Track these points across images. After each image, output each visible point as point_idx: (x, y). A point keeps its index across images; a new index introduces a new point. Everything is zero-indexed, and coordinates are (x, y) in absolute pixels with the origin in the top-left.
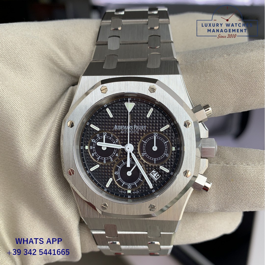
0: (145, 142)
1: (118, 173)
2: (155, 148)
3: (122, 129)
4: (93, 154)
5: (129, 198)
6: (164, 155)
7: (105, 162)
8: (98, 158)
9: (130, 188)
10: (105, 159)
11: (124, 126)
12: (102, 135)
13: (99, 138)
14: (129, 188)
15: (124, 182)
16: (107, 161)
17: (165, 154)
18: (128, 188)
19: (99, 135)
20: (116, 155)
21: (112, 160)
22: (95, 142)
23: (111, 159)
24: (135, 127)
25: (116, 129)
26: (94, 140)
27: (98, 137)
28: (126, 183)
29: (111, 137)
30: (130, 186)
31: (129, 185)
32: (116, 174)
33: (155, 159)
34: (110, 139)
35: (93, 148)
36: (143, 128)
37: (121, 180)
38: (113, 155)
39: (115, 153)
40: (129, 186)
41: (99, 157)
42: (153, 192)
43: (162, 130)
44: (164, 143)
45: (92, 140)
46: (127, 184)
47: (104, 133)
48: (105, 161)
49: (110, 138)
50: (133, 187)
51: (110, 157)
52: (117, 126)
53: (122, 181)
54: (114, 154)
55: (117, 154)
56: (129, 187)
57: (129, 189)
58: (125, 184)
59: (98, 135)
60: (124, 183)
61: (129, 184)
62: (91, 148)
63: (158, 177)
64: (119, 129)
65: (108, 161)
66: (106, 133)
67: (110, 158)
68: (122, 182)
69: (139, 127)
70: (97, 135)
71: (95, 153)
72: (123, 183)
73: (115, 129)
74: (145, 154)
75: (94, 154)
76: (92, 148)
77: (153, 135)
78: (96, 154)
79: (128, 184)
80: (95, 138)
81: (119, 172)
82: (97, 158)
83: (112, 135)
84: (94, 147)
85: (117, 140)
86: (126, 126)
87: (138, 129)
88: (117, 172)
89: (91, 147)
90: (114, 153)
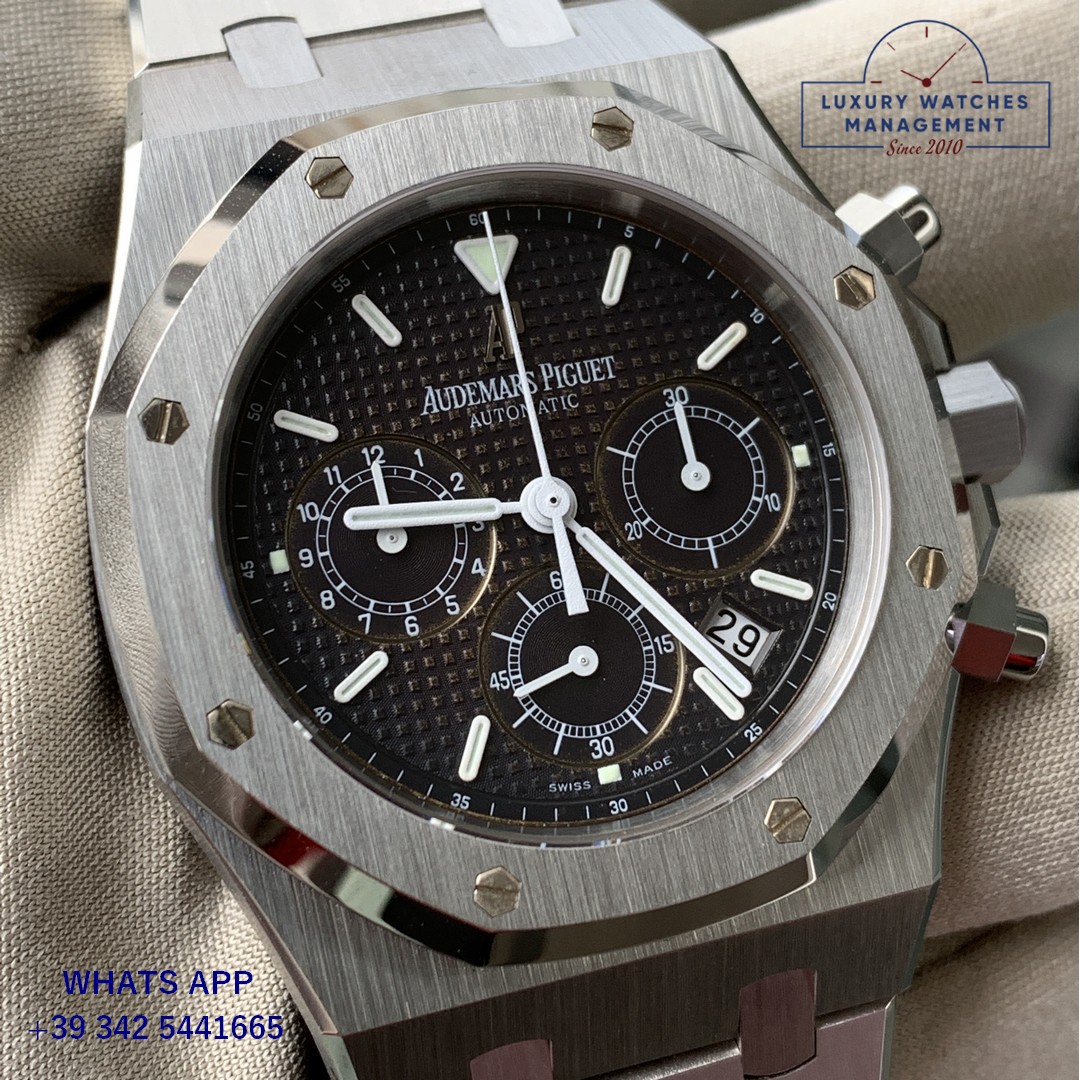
0: (626, 454)
1: (513, 678)
2: (695, 476)
3: (472, 403)
4: (327, 595)
5: (622, 817)
6: (756, 504)
7: (412, 628)
8: (368, 616)
9: (609, 750)
10: (409, 611)
11: (481, 383)
12: (354, 465)
13: (343, 486)
14: (600, 756)
15: (564, 725)
16: (423, 619)
17: (760, 500)
18: (597, 753)
19: (335, 469)
20: (474, 571)
21: (453, 608)
22: (319, 516)
23: (448, 604)
24: (552, 375)
25: (436, 410)
26: (311, 508)
27: (336, 484)
28: (573, 730)
29: (417, 467)
30: (607, 742)
31: (599, 734)
32: (497, 685)
33: (709, 539)
34: (412, 478)
35: (321, 555)
36: (597, 369)
37: (540, 718)
38: (454, 573)
39: (462, 562)
40: (600, 739)
41: (371, 609)
42: (752, 739)
43: (709, 359)
44: (739, 436)
45: (300, 507)
46: (580, 734)
47: (365, 451)
48: (411, 622)
49: (414, 472)
50: (626, 739)
51: (437, 588)
52: (438, 391)
53: (546, 722)
54: (457, 566)
55: (478, 561)
56: (598, 748)
57: (606, 761)
58: (573, 733)
59: (333, 474)
60: (561, 733)
61: (597, 727)
62: (307, 562)
63: (752, 646)
64: (457, 406)
65: (432, 616)
66: (377, 452)
67: (436, 594)
68: (552, 726)
69: (575, 371)
70: (327, 470)
71: (338, 588)
72: (559, 729)
73: (430, 408)
74: (644, 523)
75: (334, 591)
76: (310, 557)
77: (661, 403)
78: (344, 590)
79: (588, 734)
80: (320, 492)
81: (514, 674)
82: (360, 617)
83: (417, 452)
84: (323, 549)
85: (457, 478)
86: (492, 382)
87: (571, 380)
88: (506, 675)
89: (305, 554)
90: (460, 557)
